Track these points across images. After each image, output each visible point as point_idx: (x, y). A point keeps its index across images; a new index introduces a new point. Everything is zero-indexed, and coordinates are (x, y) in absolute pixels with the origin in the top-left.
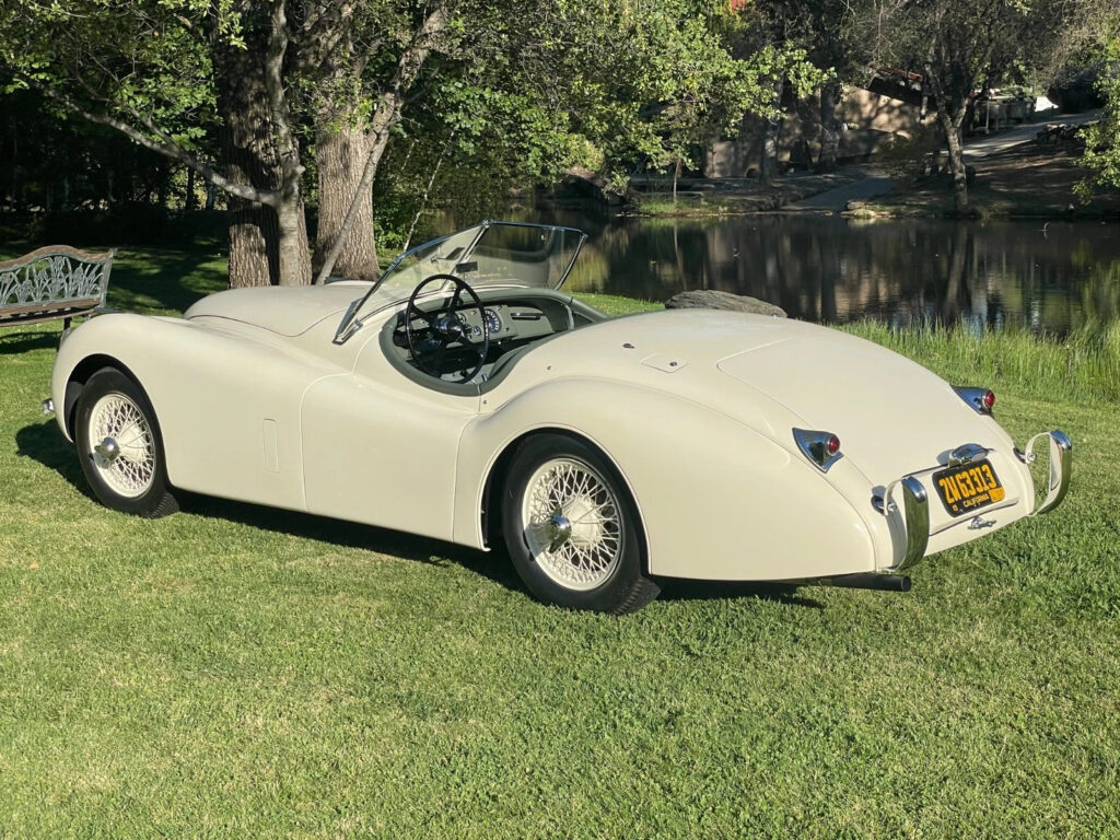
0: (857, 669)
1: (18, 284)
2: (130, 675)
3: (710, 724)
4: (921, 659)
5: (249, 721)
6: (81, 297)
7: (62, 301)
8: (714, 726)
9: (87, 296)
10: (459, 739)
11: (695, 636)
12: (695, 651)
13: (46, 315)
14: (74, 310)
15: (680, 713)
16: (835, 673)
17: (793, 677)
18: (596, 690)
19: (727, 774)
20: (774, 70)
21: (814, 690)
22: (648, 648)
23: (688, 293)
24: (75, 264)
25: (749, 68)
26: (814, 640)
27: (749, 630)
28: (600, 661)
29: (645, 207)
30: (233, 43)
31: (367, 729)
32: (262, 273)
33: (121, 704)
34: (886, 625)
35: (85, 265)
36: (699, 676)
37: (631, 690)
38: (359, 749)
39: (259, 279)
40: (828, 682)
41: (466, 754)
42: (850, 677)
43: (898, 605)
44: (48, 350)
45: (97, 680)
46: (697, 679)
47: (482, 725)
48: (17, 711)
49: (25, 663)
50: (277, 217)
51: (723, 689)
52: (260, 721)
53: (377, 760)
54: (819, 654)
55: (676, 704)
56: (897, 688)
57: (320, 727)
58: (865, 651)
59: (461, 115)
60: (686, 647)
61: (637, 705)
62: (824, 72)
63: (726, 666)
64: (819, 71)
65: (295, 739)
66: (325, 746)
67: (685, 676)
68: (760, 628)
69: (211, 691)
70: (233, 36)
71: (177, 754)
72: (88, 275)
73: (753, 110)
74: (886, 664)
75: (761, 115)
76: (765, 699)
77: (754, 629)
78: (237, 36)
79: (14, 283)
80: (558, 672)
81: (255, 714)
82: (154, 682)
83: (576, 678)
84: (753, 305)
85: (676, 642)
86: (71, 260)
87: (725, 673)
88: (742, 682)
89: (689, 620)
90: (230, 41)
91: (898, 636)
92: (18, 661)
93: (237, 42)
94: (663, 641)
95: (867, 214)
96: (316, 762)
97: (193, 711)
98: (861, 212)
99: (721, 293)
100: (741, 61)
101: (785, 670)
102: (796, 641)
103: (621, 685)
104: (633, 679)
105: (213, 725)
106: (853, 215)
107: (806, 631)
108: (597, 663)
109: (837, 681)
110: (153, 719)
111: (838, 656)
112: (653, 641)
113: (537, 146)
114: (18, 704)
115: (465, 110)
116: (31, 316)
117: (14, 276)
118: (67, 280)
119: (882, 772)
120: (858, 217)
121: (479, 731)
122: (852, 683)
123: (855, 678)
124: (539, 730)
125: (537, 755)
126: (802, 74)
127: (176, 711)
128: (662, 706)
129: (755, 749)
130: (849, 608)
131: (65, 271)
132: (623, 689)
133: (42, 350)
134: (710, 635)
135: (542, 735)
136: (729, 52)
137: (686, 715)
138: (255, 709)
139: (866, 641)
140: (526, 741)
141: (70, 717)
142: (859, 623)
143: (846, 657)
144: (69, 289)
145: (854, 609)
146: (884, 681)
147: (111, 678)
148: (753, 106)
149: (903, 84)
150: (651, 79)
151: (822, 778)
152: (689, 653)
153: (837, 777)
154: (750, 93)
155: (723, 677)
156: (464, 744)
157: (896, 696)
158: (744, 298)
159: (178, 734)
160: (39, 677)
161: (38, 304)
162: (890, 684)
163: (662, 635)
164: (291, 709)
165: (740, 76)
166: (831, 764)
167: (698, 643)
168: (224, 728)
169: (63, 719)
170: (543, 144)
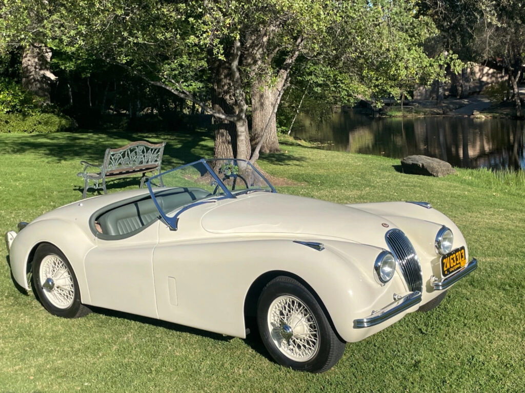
0: (490, 338)
1: (122, 158)
2: (182, 350)
3: (432, 366)
4: (515, 332)
5: (236, 371)
6: (150, 163)
7: (142, 165)
8: (434, 367)
9: (153, 163)
10: (327, 377)
11: (423, 324)
12: (424, 331)
13: (134, 171)
14: (147, 169)
15: (419, 362)
16: (481, 340)
17: (465, 343)
18: (384, 351)
19: (440, 390)
20: (445, 63)
21: (473, 348)
22: (404, 331)
23: (410, 157)
24: (148, 149)
25: (434, 62)
26: (472, 325)
27: (446, 321)
28: (385, 337)
29: (390, 113)
30: (220, 58)
31: (288, 373)
32: (229, 150)
33: (180, 365)
34: (501, 317)
35: (152, 150)
36: (427, 344)
37: (398, 351)
38: (285, 384)
39: (228, 153)
40: (479, 344)
41: (331, 384)
42: (488, 342)
43: (505, 308)
44: (135, 186)
45: (168, 352)
46: (426, 345)
47: (337, 370)
48: (132, 369)
49: (135, 345)
50: (236, 127)
51: (437, 350)
52: (241, 371)
53: (293, 388)
54: (475, 332)
55: (417, 358)
56: (507, 346)
57: (267, 373)
58: (493, 329)
59: (313, 77)
60: (420, 330)
61: (401, 358)
62: (465, 63)
63: (437, 338)
64: (463, 63)
65: (257, 380)
66: (270, 383)
67: (420, 343)
68: (450, 320)
69: (218, 357)
70: (219, 55)
71: (206, 389)
72: (153, 154)
73: (437, 79)
74: (502, 336)
75: (440, 81)
76: (454, 354)
77: (448, 320)
78: (222, 55)
79: (120, 158)
80: (367, 343)
81: (238, 368)
82: (193, 353)
83: (375, 346)
84: (438, 162)
85: (416, 327)
86: (145, 147)
87: (437, 341)
88: (444, 346)
89: (421, 317)
90: (218, 57)
91: (506, 322)
92: (131, 343)
93: (221, 57)
94: (411, 327)
95: (481, 117)
96: (266, 391)
97: (211, 367)
98: (479, 116)
99: (424, 156)
100: (431, 59)
101: (461, 340)
102: (465, 325)
103: (394, 349)
104: (399, 346)
105: (220, 373)
106: (475, 117)
107: (469, 321)
108: (384, 338)
109: (483, 344)
110: (193, 371)
111: (482, 332)
112: (406, 327)
113: (345, 90)
114: (133, 365)
115: (315, 75)
116: (128, 172)
117: (120, 155)
118: (144, 156)
119: (503, 386)
120: (477, 118)
121: (336, 373)
122: (489, 345)
123: (490, 342)
124: (361, 372)
125: (361, 384)
126: (456, 65)
127: (204, 367)
128: (412, 359)
129: (451, 378)
130: (486, 310)
131: (143, 152)
132: (395, 351)
133: (132, 186)
134: (430, 324)
135: (363, 375)
136: (426, 55)
137: (422, 362)
138: (239, 365)
139: (493, 325)
140: (356, 377)
141: (157, 372)
142: (490, 317)
143: (486, 333)
144: (145, 160)
145: (488, 310)
146: (501, 343)
147: (174, 351)
148: (436, 77)
149: (495, 62)
150: (396, 70)
151: (479, 390)
152: (422, 332)
153: (485, 389)
154: (435, 72)
155: (437, 344)
156: (330, 380)
157: (506, 350)
158: (434, 159)
159: (205, 378)
160: (142, 352)
161: (131, 166)
162: (504, 345)
163: (410, 324)
164: (254, 365)
165: (431, 65)
166: (482, 383)
167: (425, 328)
168: (225, 375)
169: (154, 372)
170: (348, 89)
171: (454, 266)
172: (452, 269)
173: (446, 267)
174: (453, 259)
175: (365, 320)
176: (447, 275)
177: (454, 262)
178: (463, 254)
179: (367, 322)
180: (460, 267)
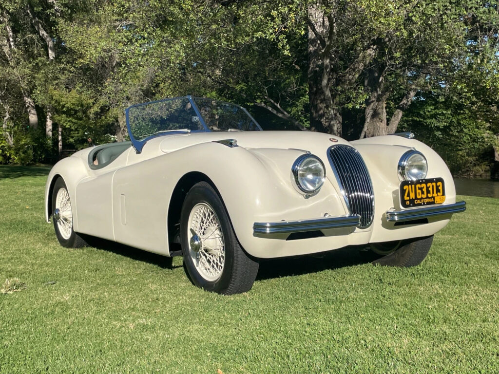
171: (422, 198)
172: (419, 202)
173: (409, 195)
174: (421, 189)
175: (268, 225)
176: (409, 206)
177: (423, 193)
178: (440, 188)
179: (270, 227)
180: (433, 203)
